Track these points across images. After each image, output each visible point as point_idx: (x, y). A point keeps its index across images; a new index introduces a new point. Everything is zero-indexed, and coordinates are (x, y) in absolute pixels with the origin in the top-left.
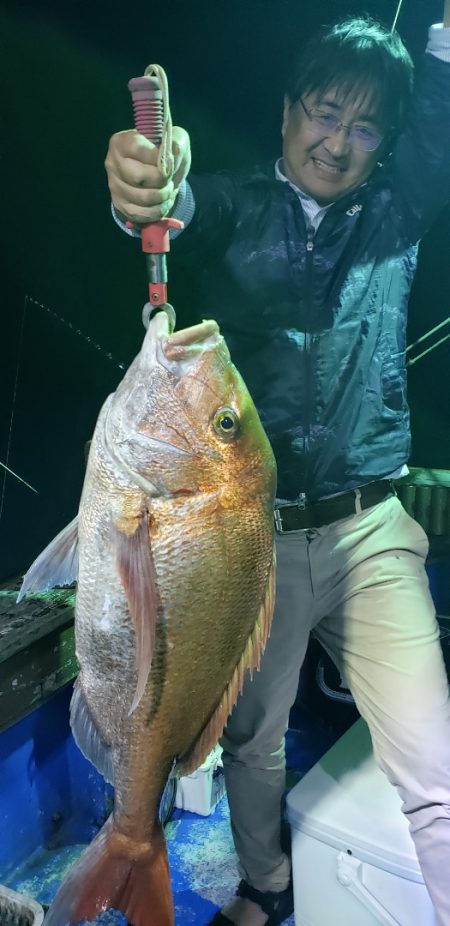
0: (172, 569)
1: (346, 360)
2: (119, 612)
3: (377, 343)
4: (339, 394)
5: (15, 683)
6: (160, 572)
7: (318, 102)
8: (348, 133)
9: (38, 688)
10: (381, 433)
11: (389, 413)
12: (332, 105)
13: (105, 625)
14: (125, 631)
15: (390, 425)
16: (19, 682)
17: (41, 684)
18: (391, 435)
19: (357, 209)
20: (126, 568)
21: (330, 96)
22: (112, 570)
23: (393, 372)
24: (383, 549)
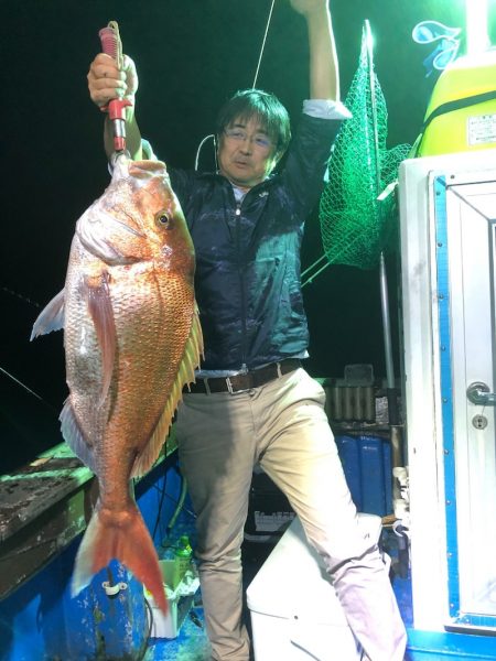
0: (124, 308)
1: (266, 280)
2: (91, 340)
3: (285, 273)
4: (263, 301)
5: (39, 538)
6: (117, 310)
7: (232, 127)
8: (251, 141)
9: (53, 543)
10: (291, 327)
11: (295, 315)
12: (239, 126)
13: (83, 351)
14: (96, 353)
15: (296, 323)
16: (42, 538)
17: (56, 541)
18: (298, 329)
19: (265, 194)
20: (94, 309)
21: (237, 122)
22: (84, 310)
23: (296, 290)
24: (297, 399)
